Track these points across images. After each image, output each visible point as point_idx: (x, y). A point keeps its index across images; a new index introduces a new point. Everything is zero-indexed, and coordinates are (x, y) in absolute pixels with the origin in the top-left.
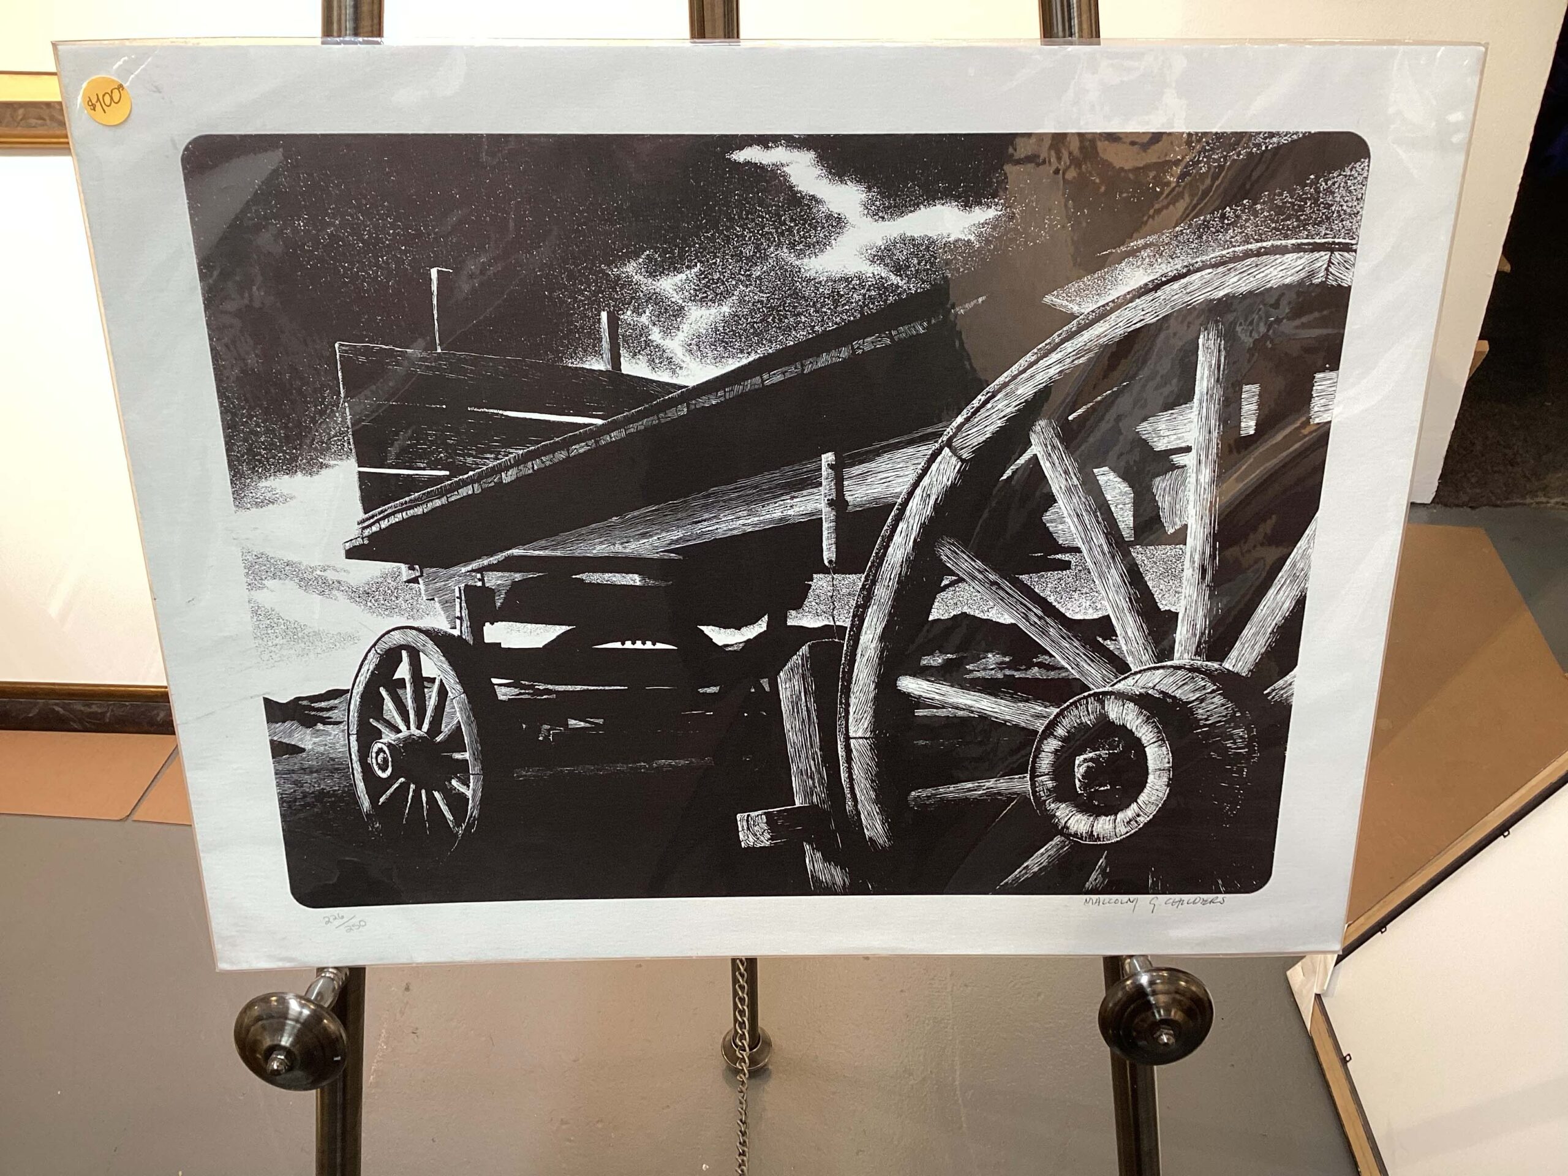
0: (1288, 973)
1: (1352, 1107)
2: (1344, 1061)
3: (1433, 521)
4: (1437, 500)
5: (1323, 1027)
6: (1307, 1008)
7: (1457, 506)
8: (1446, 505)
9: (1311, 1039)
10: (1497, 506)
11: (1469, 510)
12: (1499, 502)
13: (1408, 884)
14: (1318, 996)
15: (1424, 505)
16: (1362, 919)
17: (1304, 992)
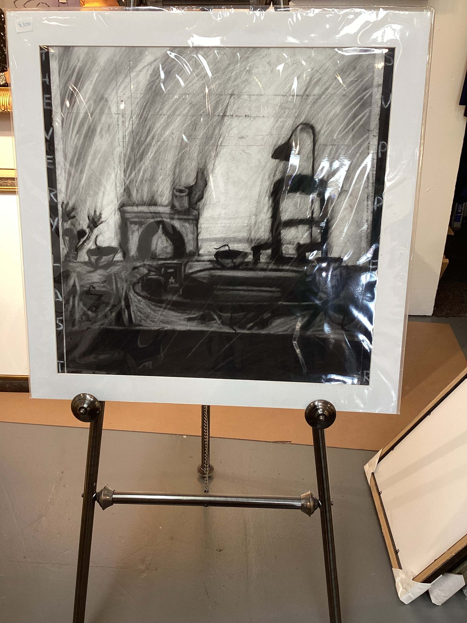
0: (364, 467)
1: (381, 508)
2: (379, 494)
3: (432, 322)
4: (434, 314)
5: (373, 483)
6: (369, 477)
7: (441, 316)
8: (437, 316)
9: (370, 488)
10: (454, 316)
11: (445, 318)
12: (456, 315)
13: (401, 433)
14: (373, 474)
15: (429, 316)
16: (387, 446)
17: (369, 472)
